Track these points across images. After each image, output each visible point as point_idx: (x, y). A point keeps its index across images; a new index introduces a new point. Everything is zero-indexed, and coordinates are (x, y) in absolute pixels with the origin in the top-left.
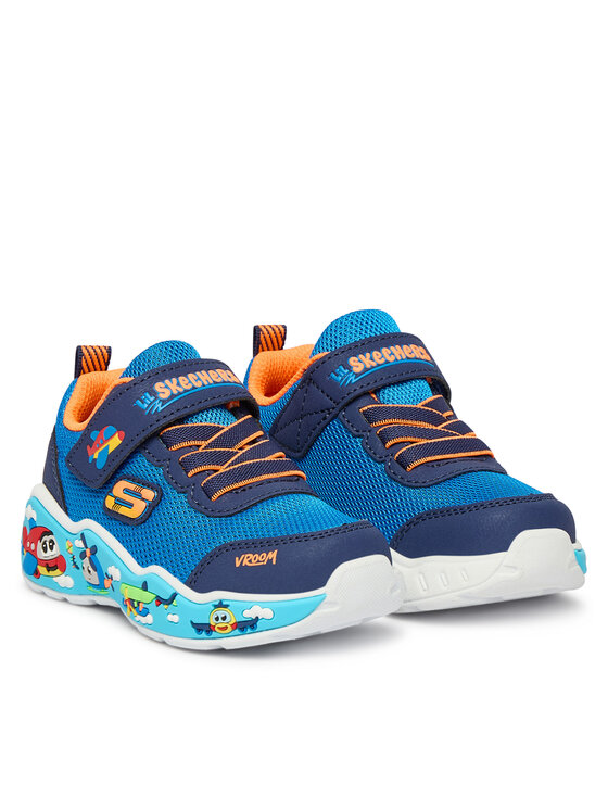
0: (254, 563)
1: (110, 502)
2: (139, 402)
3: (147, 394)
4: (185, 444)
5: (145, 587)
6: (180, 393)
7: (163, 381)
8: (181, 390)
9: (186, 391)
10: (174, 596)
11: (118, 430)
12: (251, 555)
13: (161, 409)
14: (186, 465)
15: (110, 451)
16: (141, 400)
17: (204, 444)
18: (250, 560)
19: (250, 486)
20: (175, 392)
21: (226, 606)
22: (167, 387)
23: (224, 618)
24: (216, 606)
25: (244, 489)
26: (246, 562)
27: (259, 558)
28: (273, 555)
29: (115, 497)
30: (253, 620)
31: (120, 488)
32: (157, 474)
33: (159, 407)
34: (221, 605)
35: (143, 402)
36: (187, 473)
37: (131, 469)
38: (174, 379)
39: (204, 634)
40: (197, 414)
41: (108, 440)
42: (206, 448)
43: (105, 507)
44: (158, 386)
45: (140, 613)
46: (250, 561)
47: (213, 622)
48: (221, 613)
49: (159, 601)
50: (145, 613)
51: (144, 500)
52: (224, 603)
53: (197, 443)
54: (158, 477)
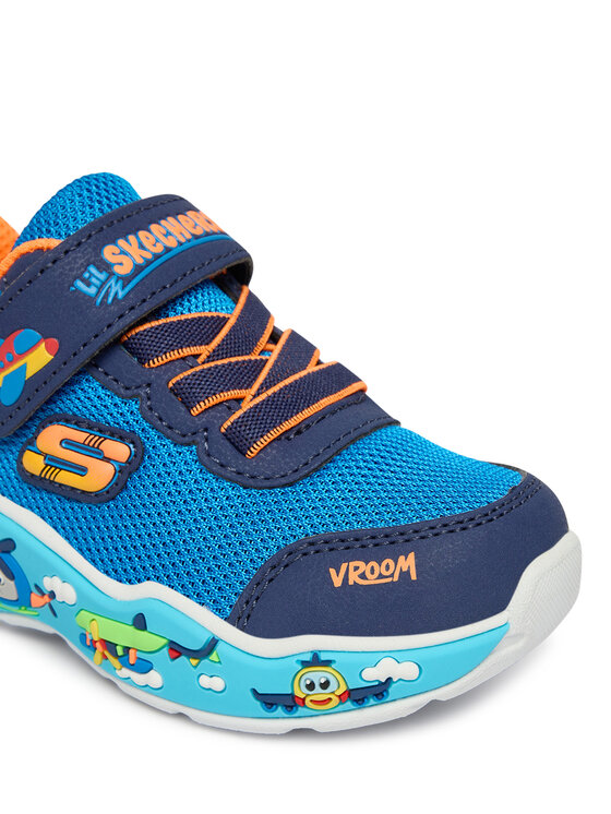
0: (372, 580)
1: (34, 463)
2: (79, 284)
3: (92, 269)
4: (174, 355)
5: (140, 622)
6: (149, 263)
7: (114, 242)
8: (149, 256)
9: (157, 256)
10: (212, 644)
11: (45, 337)
12: (360, 564)
13: (121, 295)
14: (185, 395)
15: (29, 374)
16: (83, 280)
17: (205, 351)
18: (358, 572)
19: (307, 425)
20: (140, 261)
21: (327, 663)
22: (123, 252)
23: (325, 685)
24: (305, 664)
25: (298, 430)
26: (354, 578)
27: (380, 569)
28: (408, 563)
29: (46, 456)
30: (381, 684)
31: (52, 438)
32: (127, 412)
33: (117, 290)
34: (316, 661)
35: (89, 284)
36: (189, 408)
37: (69, 404)
38: (131, 238)
39: (280, 711)
40: (182, 296)
41: (23, 355)
42: (210, 359)
43: (21, 470)
44: (108, 253)
45: (132, 667)
46: (363, 576)
47: (300, 692)
48: (318, 675)
49: (176, 650)
50: (143, 667)
51: (108, 460)
52: (323, 657)
53: (194, 350)
54: (130, 418)
